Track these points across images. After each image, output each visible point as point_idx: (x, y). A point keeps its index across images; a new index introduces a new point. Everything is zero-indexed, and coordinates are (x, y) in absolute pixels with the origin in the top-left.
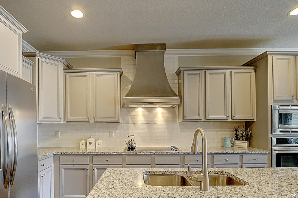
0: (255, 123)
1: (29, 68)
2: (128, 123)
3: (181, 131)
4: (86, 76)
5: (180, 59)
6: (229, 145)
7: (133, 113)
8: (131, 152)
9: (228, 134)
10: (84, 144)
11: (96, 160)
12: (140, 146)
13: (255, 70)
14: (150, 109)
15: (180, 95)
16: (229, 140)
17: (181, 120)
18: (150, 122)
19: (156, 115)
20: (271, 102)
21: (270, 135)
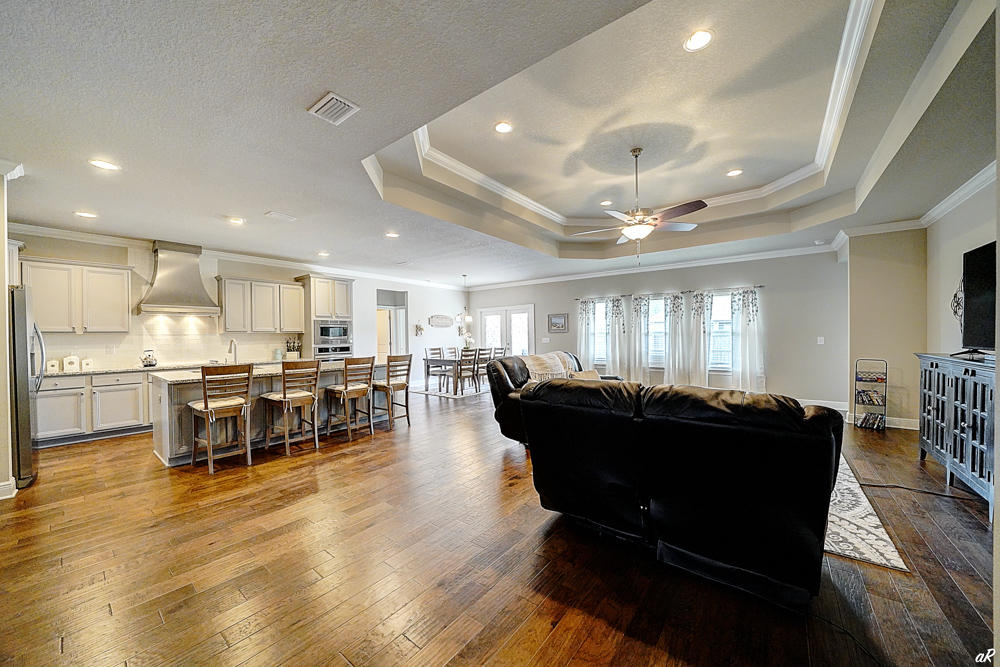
0: (303, 334)
2: (141, 334)
4: (66, 269)
6: (279, 356)
9: (281, 346)
11: (96, 380)
13: (303, 286)
14: (177, 319)
15: (220, 305)
16: (279, 352)
17: (222, 332)
19: (186, 325)
20: (313, 318)
21: (313, 346)
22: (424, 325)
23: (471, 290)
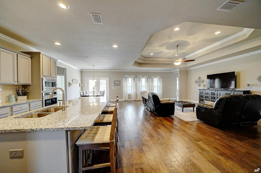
0: (31, 86)
20: (42, 76)
23: (82, 71)
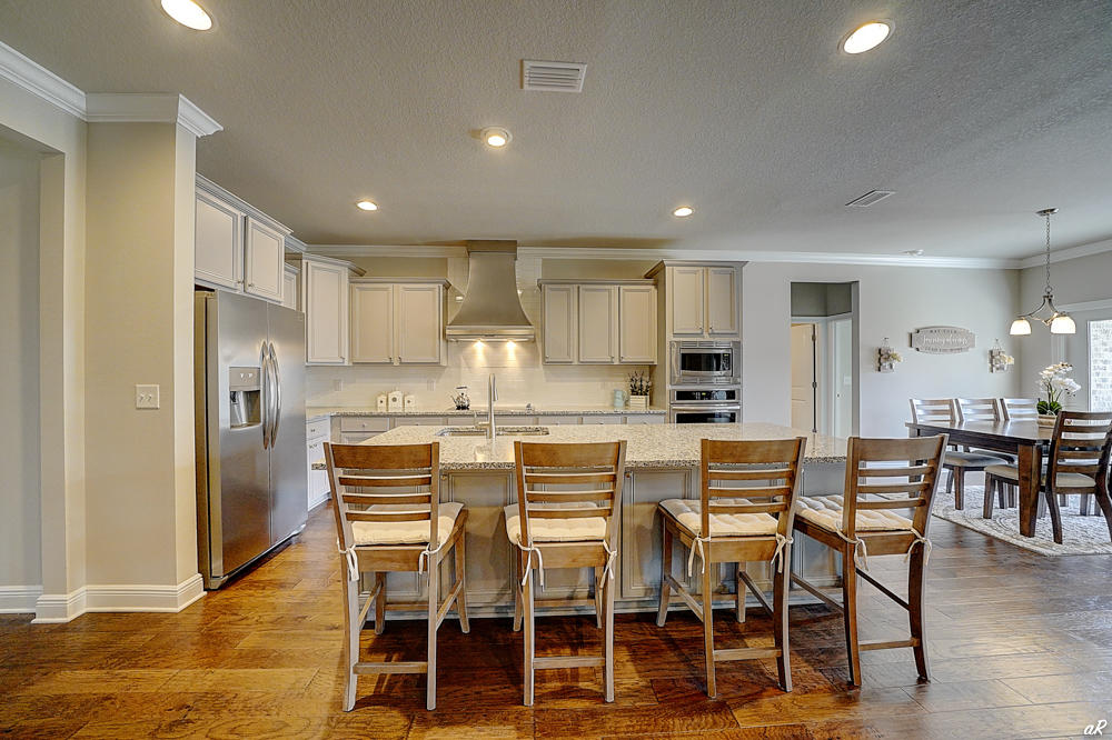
0: (658, 367)
1: (290, 279)
2: (459, 367)
3: (547, 381)
4: (386, 289)
5: (546, 263)
6: (620, 403)
7: (469, 350)
8: (461, 411)
9: (622, 385)
10: (385, 401)
12: (478, 403)
13: (656, 285)
14: (496, 345)
16: (619, 395)
18: (495, 364)
19: (506, 353)
20: (669, 337)
21: (669, 387)
22: (899, 347)
23: (1025, 265)
